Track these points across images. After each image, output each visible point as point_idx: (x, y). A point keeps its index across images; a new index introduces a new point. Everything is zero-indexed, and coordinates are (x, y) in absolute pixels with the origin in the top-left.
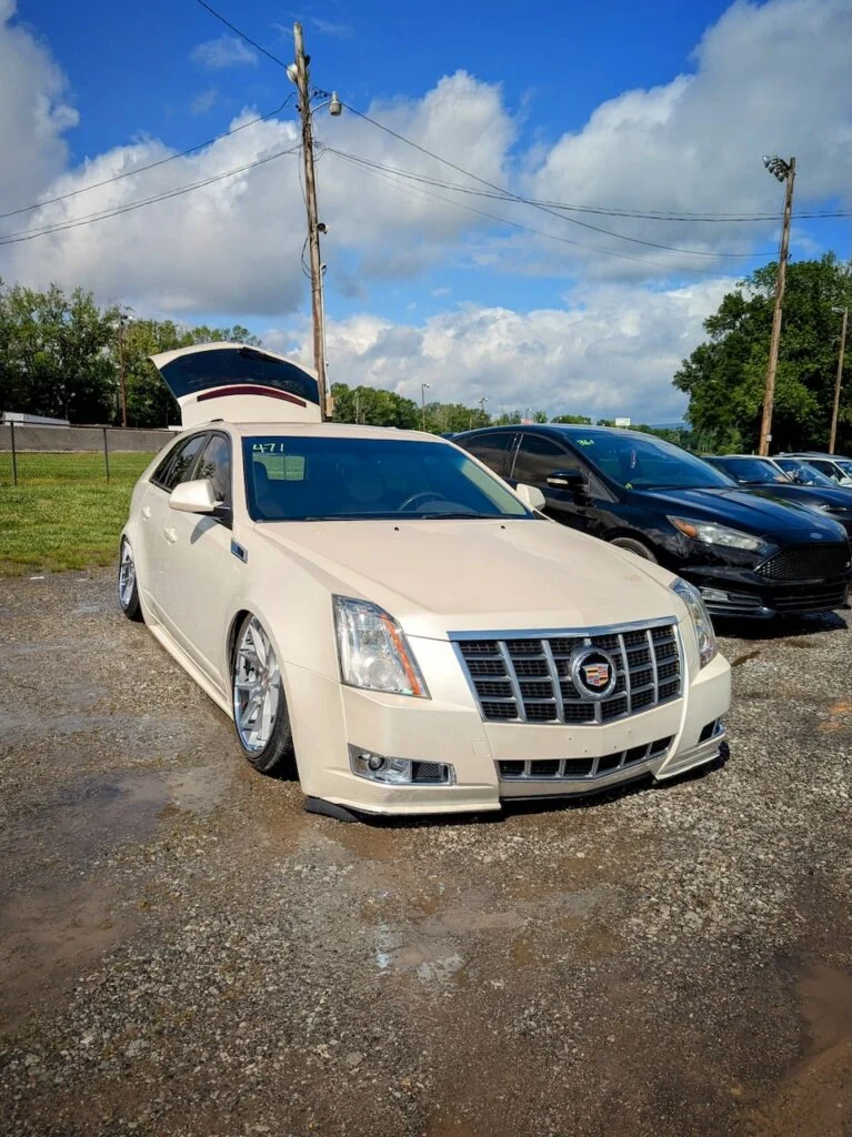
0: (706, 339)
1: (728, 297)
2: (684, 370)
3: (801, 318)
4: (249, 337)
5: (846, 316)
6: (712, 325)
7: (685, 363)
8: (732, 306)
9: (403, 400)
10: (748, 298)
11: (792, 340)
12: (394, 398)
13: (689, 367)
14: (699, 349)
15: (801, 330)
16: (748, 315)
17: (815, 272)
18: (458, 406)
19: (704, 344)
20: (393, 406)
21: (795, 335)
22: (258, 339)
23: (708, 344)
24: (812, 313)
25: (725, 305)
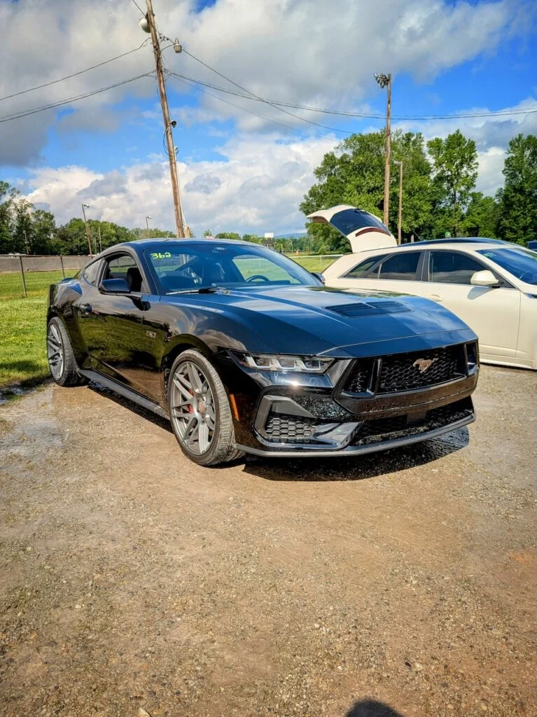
0: (316, 182)
1: (327, 156)
2: (305, 201)
3: (372, 168)
4: (10, 188)
5: (402, 166)
6: (318, 173)
7: (306, 197)
8: (329, 160)
9: (120, 227)
10: (338, 156)
11: (369, 181)
12: (113, 226)
13: (308, 199)
14: (313, 188)
15: (373, 175)
16: (339, 166)
17: (378, 140)
18: (155, 230)
19: (315, 185)
20: (113, 232)
21: (371, 179)
22: (17, 190)
23: (317, 185)
24: (378, 166)
25: (326, 160)
